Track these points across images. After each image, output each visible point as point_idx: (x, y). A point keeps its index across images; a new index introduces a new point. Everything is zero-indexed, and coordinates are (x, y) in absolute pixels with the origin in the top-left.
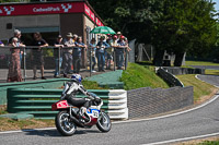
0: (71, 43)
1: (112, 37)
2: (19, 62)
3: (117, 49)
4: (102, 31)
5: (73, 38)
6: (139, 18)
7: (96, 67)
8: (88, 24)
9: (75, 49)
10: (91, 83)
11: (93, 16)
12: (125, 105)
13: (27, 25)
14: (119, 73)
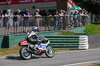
0: (62, 15)
1: (81, 11)
2: (39, 23)
3: (83, 17)
4: (76, 8)
5: (63, 12)
6: (93, 2)
7: (73, 25)
8: (69, 5)
9: (64, 17)
10: (71, 32)
11: (71, 2)
12: (87, 43)
13: (42, 7)
14: (84, 28)
